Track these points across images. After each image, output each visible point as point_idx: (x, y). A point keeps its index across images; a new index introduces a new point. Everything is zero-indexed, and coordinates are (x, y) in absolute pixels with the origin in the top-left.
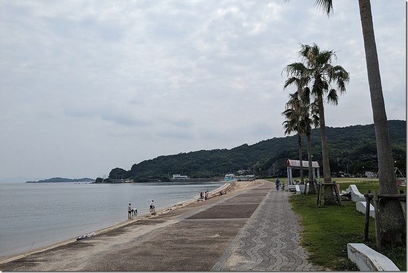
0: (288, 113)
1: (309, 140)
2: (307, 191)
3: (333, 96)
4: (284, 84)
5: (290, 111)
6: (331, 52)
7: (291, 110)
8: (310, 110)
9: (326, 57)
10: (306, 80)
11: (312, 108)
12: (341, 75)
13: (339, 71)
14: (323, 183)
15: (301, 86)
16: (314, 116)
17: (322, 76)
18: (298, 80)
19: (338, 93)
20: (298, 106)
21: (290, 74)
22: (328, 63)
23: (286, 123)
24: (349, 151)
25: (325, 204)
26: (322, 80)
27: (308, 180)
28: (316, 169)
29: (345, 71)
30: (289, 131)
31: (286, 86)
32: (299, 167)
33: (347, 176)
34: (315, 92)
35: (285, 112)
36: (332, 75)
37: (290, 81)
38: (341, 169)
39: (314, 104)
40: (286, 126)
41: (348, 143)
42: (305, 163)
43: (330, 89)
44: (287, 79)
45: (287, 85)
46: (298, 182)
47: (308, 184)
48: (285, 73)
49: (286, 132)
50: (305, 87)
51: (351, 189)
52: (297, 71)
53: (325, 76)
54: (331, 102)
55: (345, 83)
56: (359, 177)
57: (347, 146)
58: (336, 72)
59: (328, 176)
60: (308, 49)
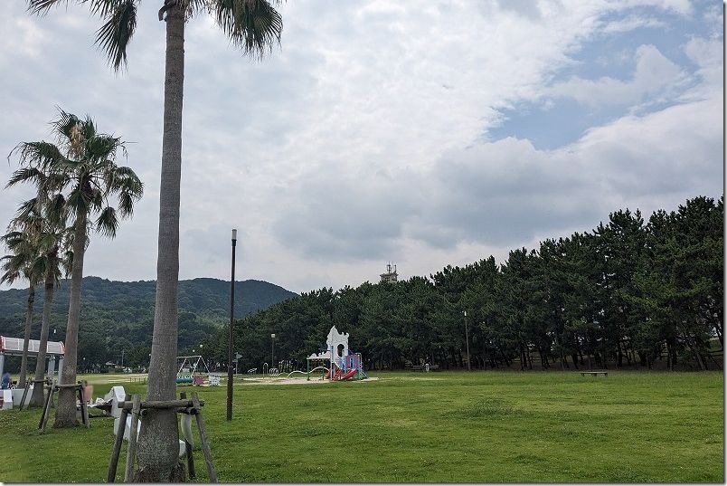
0: (14, 240)
1: (49, 298)
2: (27, 402)
3: (108, 219)
4: (10, 177)
5: (18, 237)
6: (116, 140)
7: (21, 234)
8: (64, 240)
9: (106, 146)
10: (59, 181)
11: (67, 237)
12: (128, 183)
13: (126, 176)
14: (58, 384)
15: (45, 189)
16: (67, 254)
17: (93, 179)
18: (41, 176)
19: (118, 215)
20: (38, 228)
21: (28, 160)
22: (109, 158)
23: (8, 261)
24: (131, 326)
25: (56, 426)
26: (92, 186)
27: (33, 379)
28: (58, 357)
29: (137, 178)
30: (11, 277)
31: (12, 183)
32: (20, 352)
33: (120, 371)
34: (74, 205)
35: (6, 237)
36: (113, 183)
37: (26, 174)
38: (111, 357)
39: (72, 229)
40: (7, 266)
41: (131, 311)
42: (34, 345)
43: (104, 206)
44: (19, 168)
45: (16, 181)
46: (15, 383)
47: (32, 387)
48: (17, 157)
49: (4, 278)
50: (57, 193)
51: (114, 395)
52: (43, 159)
53: (99, 181)
54: (103, 230)
55: (134, 200)
56: (141, 372)
57: (129, 317)
58: (121, 177)
59: (70, 371)
60: (73, 121)
